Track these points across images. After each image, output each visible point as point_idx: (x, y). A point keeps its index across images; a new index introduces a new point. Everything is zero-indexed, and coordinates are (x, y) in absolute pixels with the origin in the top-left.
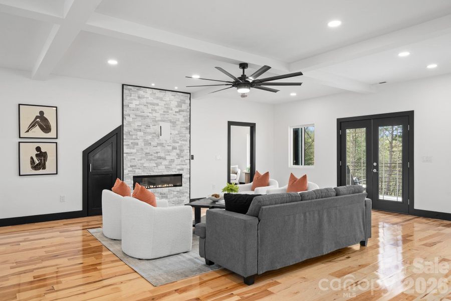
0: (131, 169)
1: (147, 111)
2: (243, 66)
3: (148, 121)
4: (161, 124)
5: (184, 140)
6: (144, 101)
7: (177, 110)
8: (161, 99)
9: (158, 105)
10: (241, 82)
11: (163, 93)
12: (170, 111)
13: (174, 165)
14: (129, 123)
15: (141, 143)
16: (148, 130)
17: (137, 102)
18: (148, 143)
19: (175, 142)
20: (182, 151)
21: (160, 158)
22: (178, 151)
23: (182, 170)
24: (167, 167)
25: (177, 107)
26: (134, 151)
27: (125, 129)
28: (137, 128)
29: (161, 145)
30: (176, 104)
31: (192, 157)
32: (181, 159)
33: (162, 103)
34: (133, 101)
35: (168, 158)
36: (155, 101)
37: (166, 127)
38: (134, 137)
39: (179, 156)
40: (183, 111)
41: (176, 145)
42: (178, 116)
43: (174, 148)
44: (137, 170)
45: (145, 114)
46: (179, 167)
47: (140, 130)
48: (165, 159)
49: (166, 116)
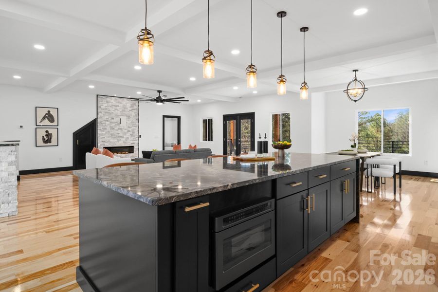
0: (102, 143)
1: (112, 110)
2: (159, 92)
3: (113, 115)
4: (121, 117)
5: (135, 127)
6: (110, 104)
7: (131, 109)
8: (121, 103)
9: (119, 106)
10: (158, 100)
11: (122, 99)
12: (126, 110)
13: (128, 141)
14: (101, 117)
15: (108, 128)
16: (113, 121)
17: (106, 105)
18: (112, 128)
19: (129, 127)
20: (133, 132)
21: (120, 137)
22: (131, 133)
23: (134, 143)
24: (124, 142)
25: (131, 107)
26: (104, 133)
27: (99, 120)
28: (106, 119)
29: (121, 129)
30: (130, 105)
31: (140, 136)
32: (133, 137)
33: (121, 105)
34: (103, 104)
35: (125, 136)
36: (117, 104)
37: (124, 119)
38: (104, 125)
39: (132, 135)
40: (134, 110)
41: (130, 129)
42: (131, 113)
43: (129, 131)
44: (106, 144)
45: (111, 112)
46: (132, 142)
47: (108, 121)
48: (123, 137)
49: (124, 113)
